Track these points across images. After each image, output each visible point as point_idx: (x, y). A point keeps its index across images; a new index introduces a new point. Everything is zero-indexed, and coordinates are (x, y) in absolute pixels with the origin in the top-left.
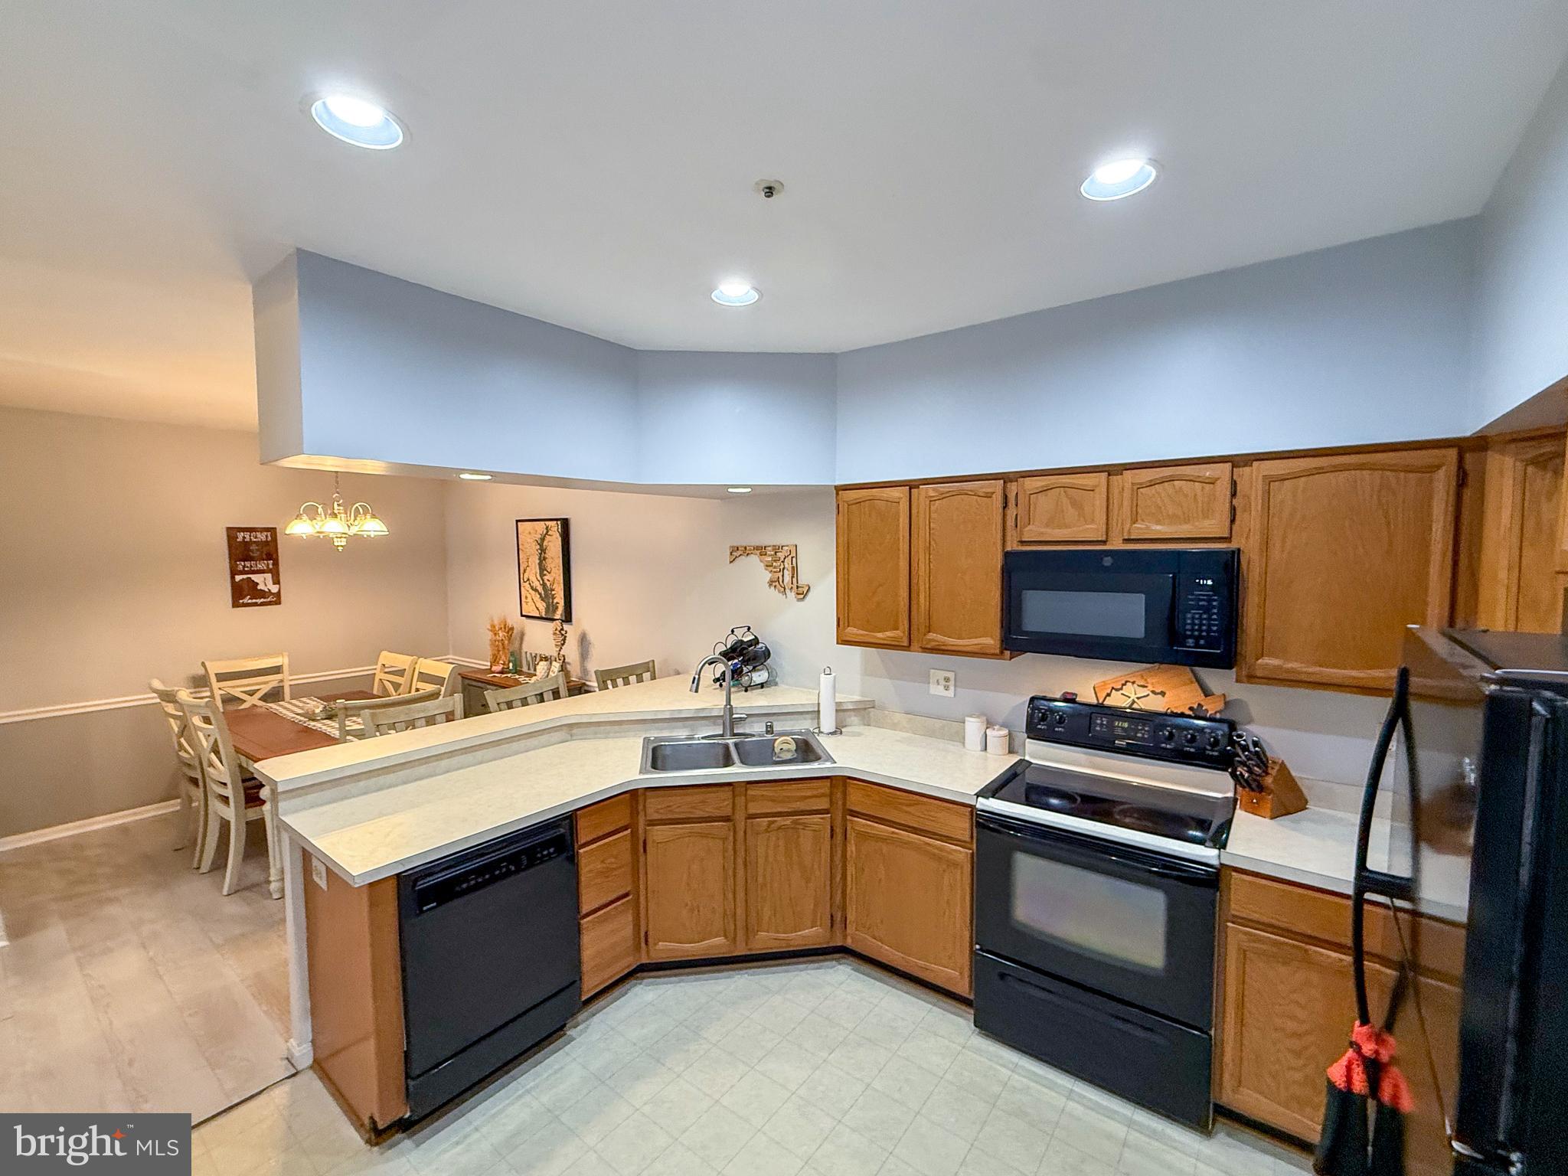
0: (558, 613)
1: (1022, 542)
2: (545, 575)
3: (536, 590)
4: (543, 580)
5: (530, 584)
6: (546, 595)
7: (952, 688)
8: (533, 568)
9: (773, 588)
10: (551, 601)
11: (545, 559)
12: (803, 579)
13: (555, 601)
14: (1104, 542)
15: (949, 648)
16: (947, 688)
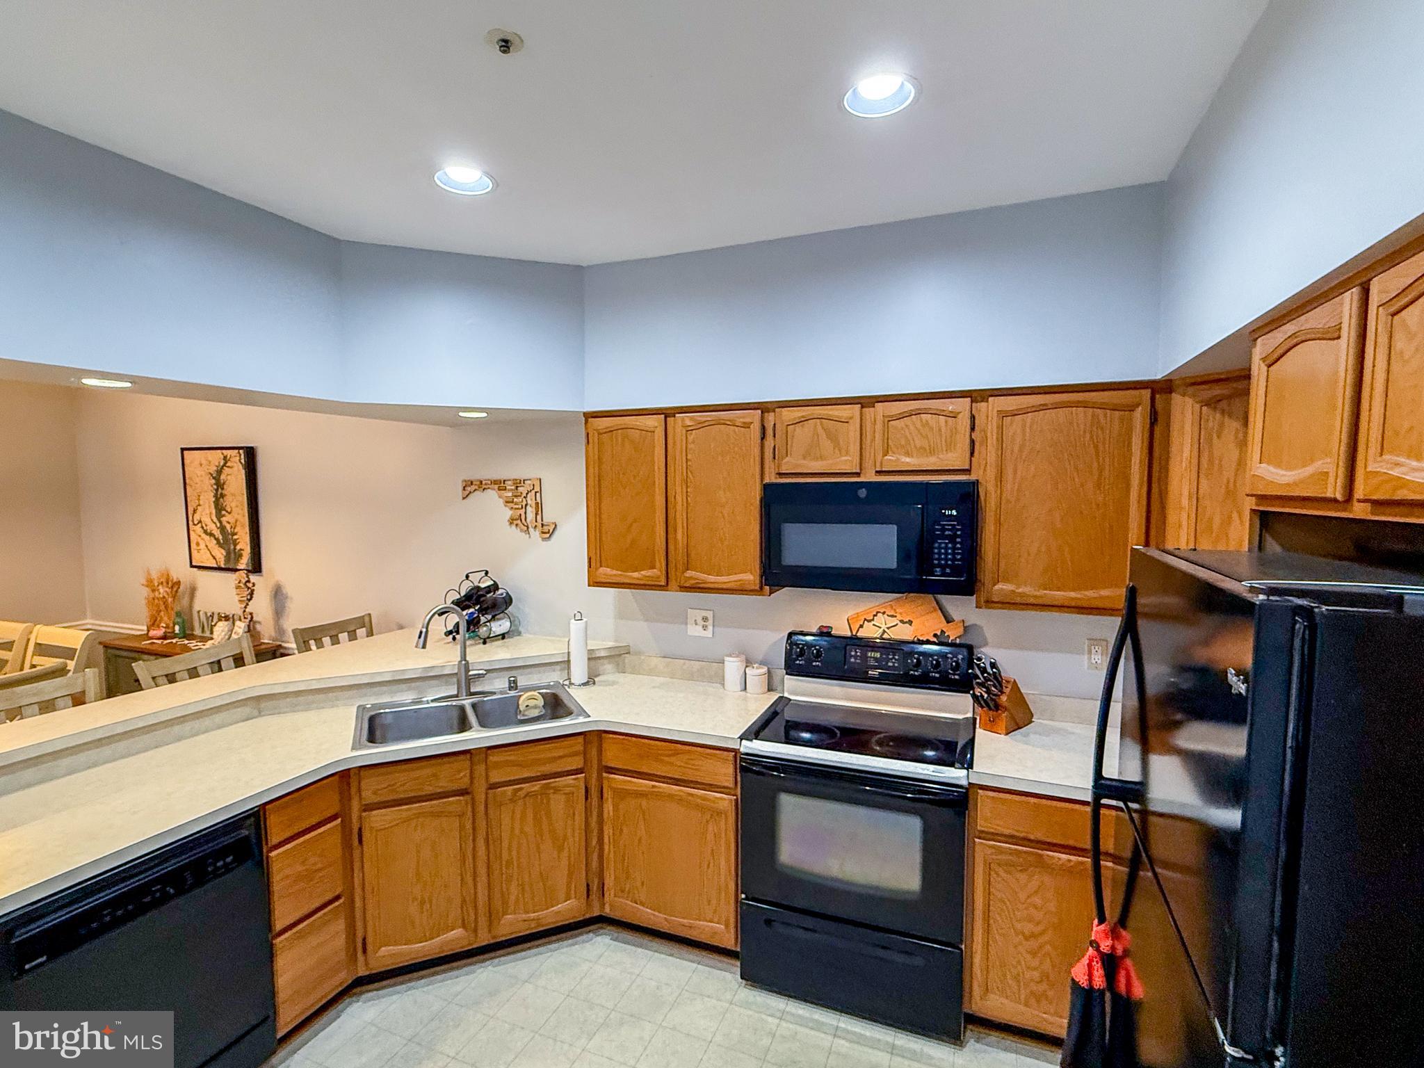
0: (242, 561)
1: (780, 475)
2: (224, 516)
3: (211, 535)
4: (220, 522)
5: (202, 527)
6: (226, 539)
7: (710, 628)
8: (207, 506)
9: (514, 527)
10: (232, 547)
11: (222, 496)
12: (549, 516)
13: (238, 547)
14: (858, 474)
15: (712, 586)
16: (705, 628)
